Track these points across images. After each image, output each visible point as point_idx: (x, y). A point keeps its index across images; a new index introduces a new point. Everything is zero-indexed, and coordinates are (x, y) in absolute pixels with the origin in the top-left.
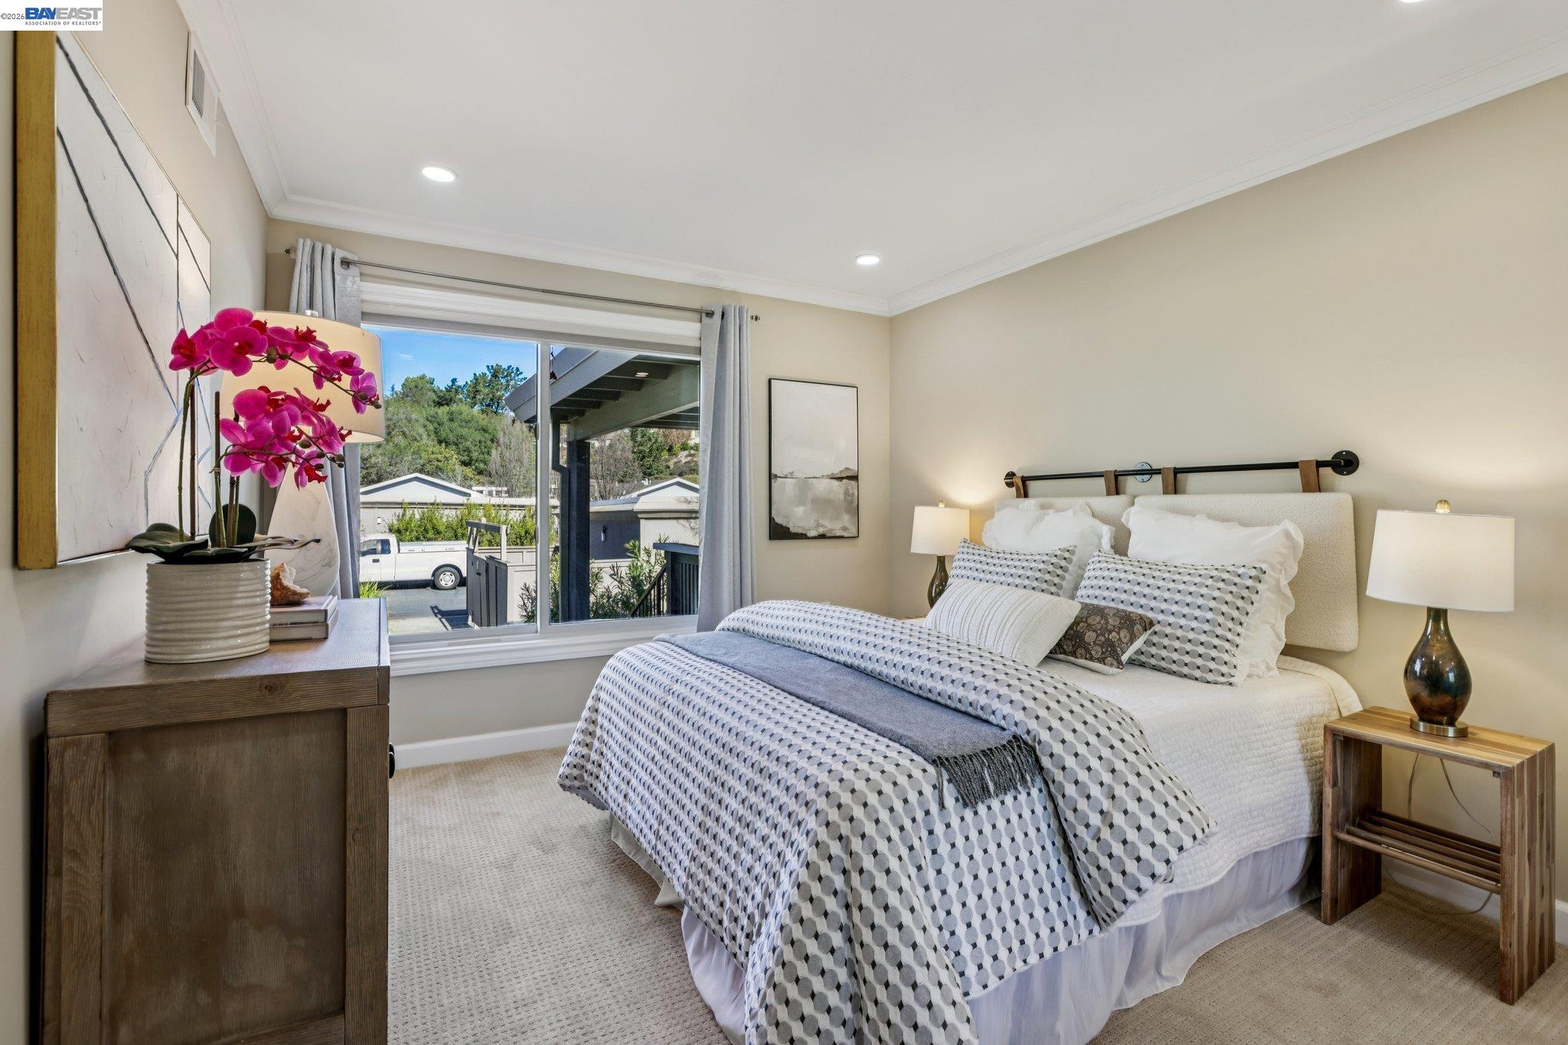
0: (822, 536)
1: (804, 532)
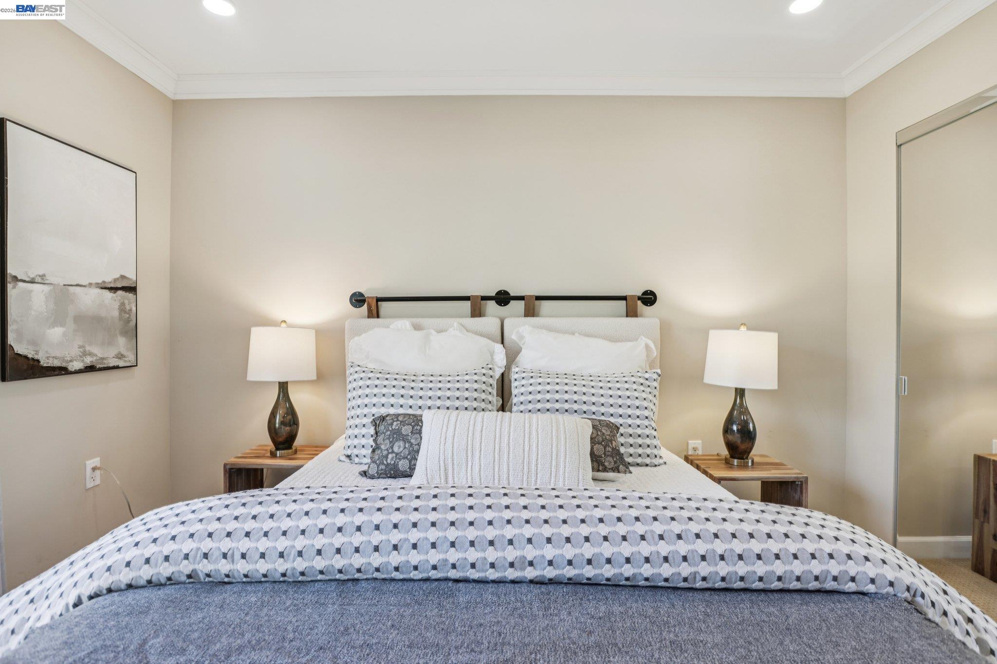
0: (90, 369)
1: (64, 365)
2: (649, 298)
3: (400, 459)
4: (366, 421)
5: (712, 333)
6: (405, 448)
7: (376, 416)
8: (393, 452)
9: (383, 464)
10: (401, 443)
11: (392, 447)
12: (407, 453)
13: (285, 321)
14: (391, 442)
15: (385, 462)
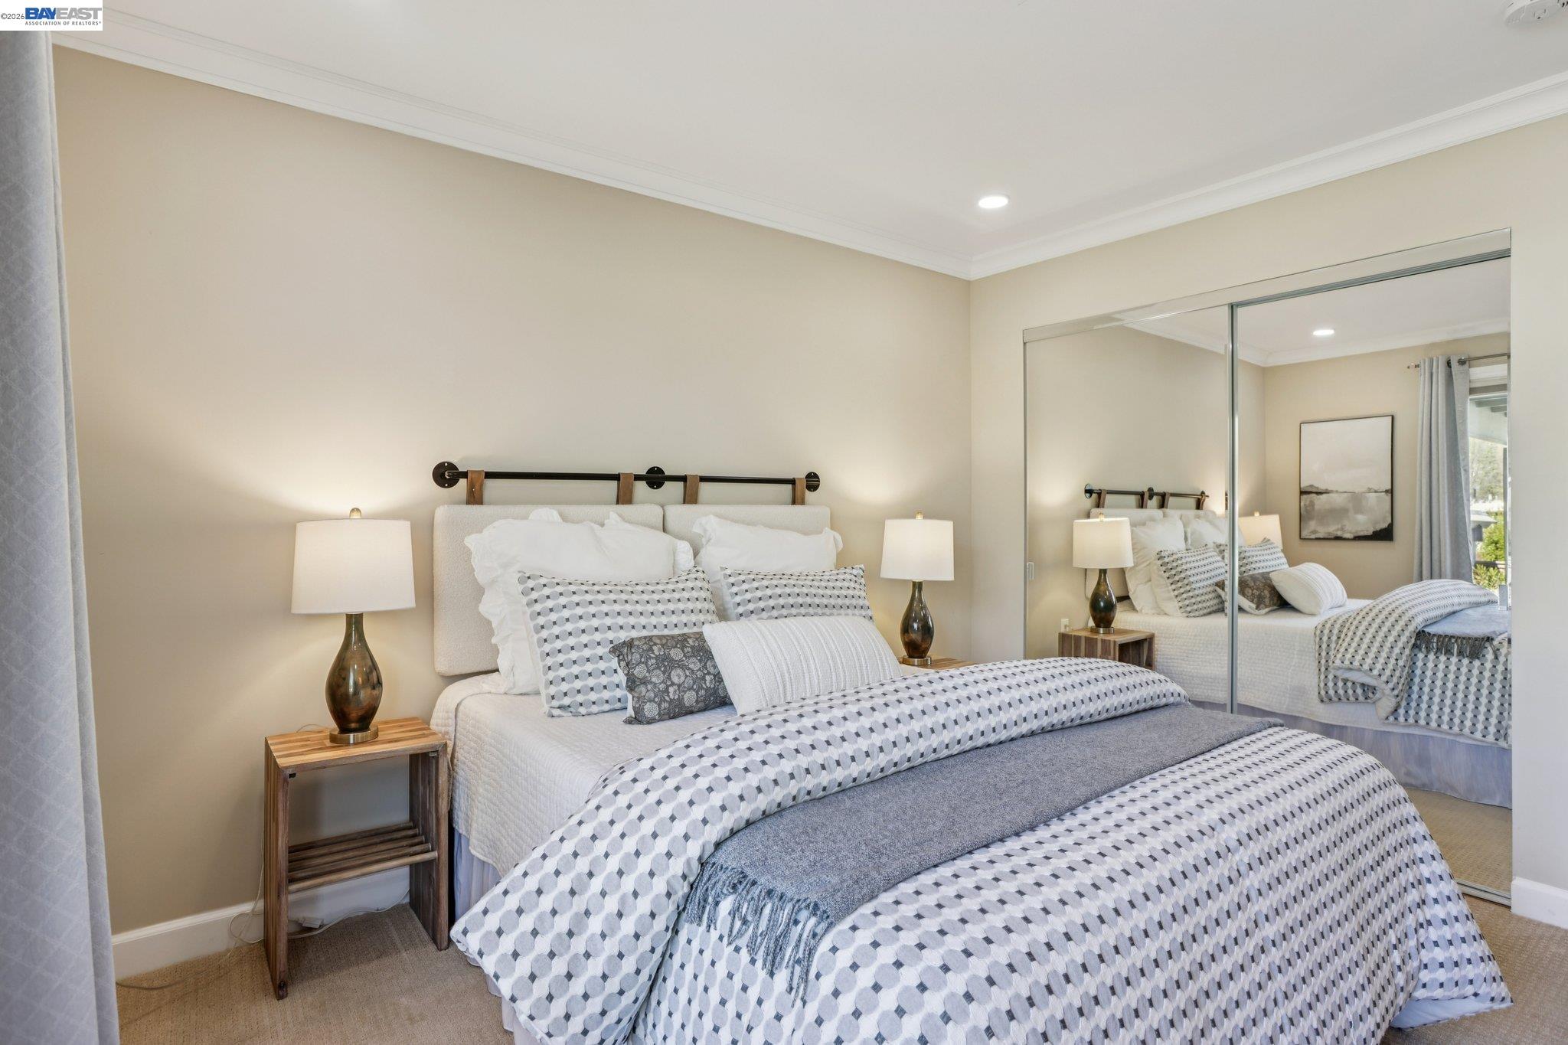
2: (813, 481)
3: (685, 692)
4: (601, 651)
5: (889, 523)
6: (687, 676)
7: (615, 643)
8: (673, 684)
9: (665, 701)
10: (679, 671)
11: (669, 678)
12: (691, 682)
13: (358, 510)
14: (664, 673)
15: (667, 698)
